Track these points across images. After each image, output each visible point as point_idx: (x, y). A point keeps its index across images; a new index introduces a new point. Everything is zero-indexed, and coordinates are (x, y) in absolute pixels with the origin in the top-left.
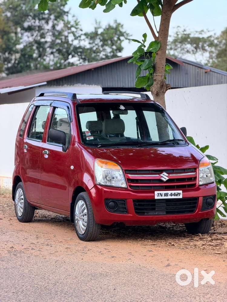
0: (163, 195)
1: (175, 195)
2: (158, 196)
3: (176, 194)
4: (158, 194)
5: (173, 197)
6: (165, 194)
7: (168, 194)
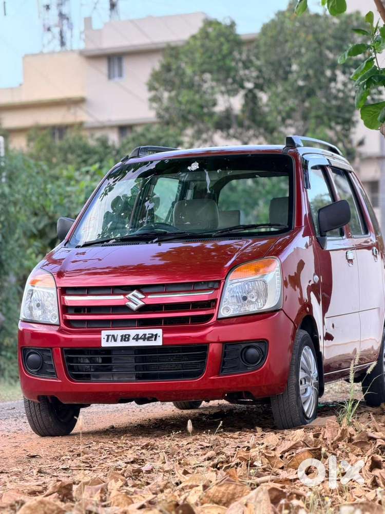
0: (119, 338)
1: (144, 338)
2: (107, 341)
3: (147, 336)
4: (108, 336)
5: (141, 343)
6: (122, 336)
7: (129, 335)
